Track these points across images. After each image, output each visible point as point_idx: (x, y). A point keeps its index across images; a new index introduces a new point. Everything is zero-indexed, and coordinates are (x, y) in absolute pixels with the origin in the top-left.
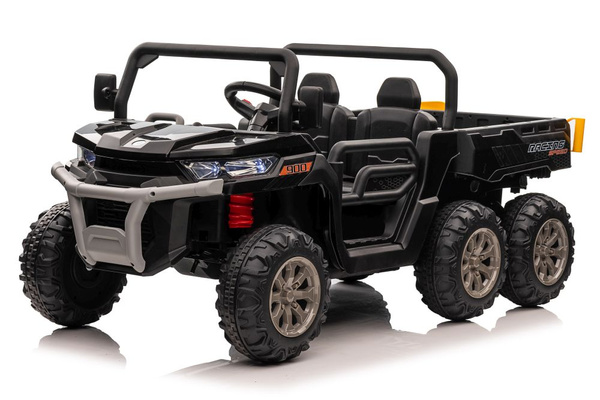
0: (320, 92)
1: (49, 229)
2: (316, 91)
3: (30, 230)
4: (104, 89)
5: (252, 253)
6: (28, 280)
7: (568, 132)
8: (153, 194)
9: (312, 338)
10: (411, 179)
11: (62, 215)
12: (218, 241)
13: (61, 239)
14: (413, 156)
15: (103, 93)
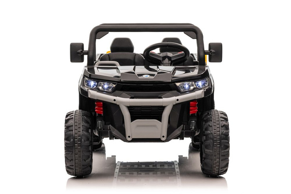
1: (82, 126)
4: (79, 51)
8: (178, 100)
13: (90, 130)
15: (79, 53)
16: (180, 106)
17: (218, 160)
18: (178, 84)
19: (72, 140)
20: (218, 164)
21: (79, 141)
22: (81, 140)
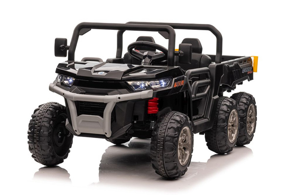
0: (191, 46)
1: (44, 117)
2: (188, 46)
3: (31, 118)
4: (61, 46)
5: (169, 125)
6: (35, 143)
7: (252, 62)
8: (119, 98)
9: (188, 166)
10: (209, 87)
11: (49, 110)
12: (142, 120)
13: (51, 122)
14: (209, 76)
15: (61, 48)
16: (126, 105)
17: (161, 161)
18: (130, 83)
19: (32, 130)
20: (162, 166)
21: (38, 131)
22: (40, 130)
